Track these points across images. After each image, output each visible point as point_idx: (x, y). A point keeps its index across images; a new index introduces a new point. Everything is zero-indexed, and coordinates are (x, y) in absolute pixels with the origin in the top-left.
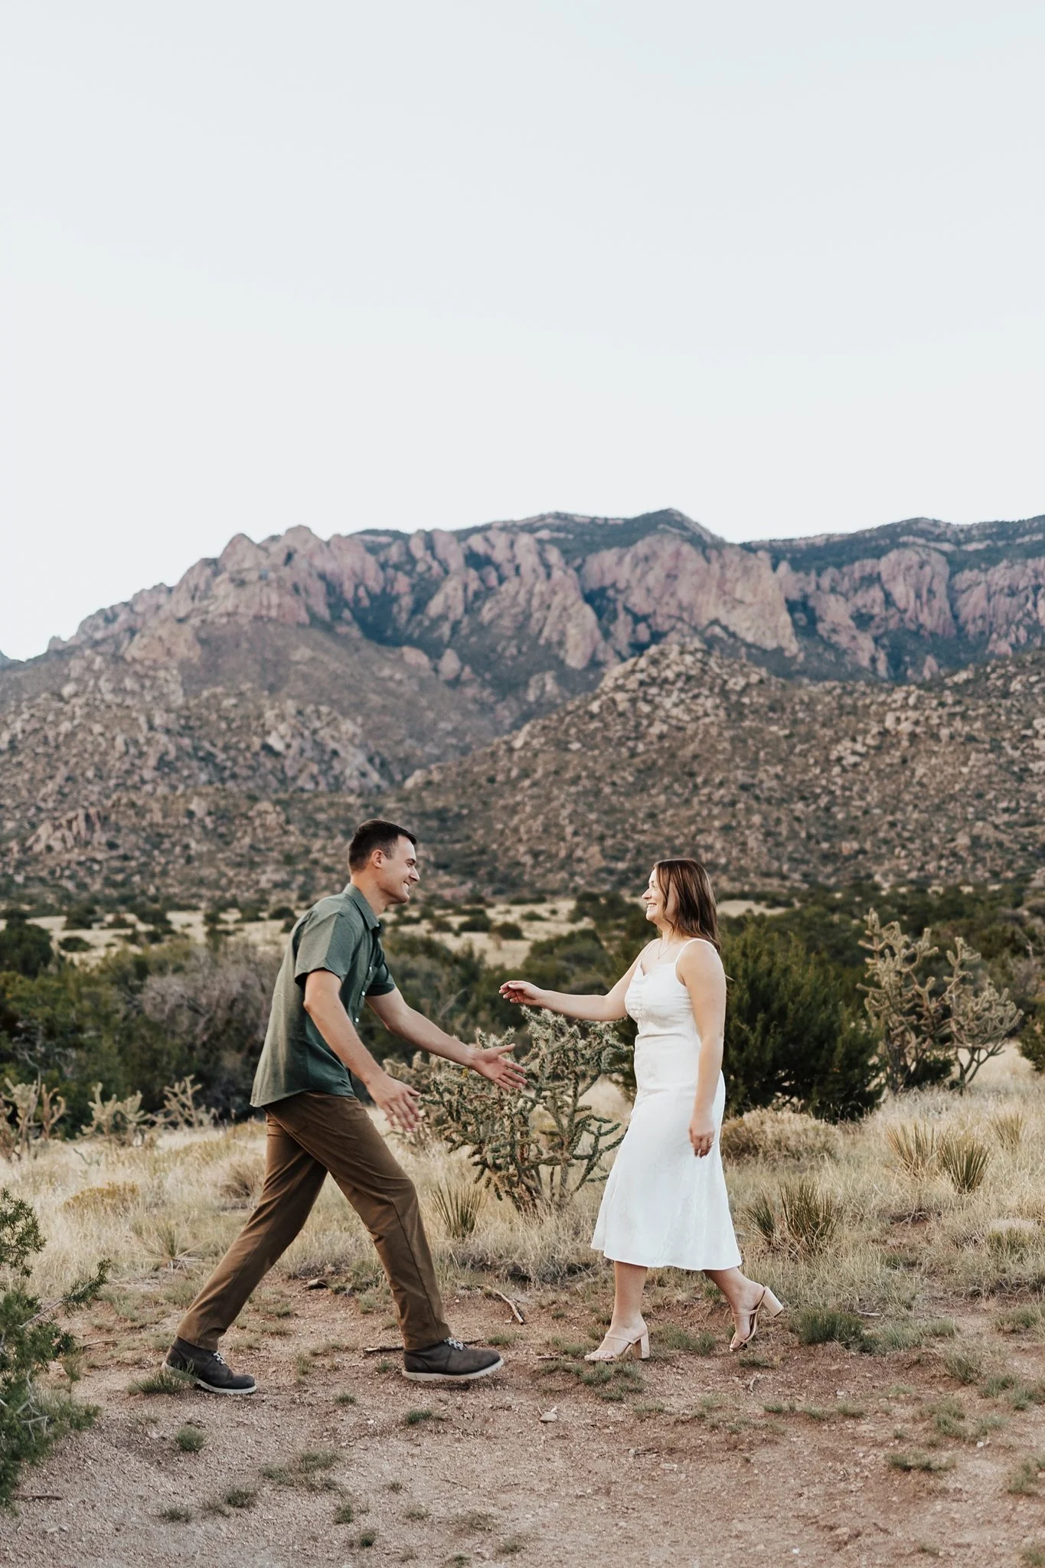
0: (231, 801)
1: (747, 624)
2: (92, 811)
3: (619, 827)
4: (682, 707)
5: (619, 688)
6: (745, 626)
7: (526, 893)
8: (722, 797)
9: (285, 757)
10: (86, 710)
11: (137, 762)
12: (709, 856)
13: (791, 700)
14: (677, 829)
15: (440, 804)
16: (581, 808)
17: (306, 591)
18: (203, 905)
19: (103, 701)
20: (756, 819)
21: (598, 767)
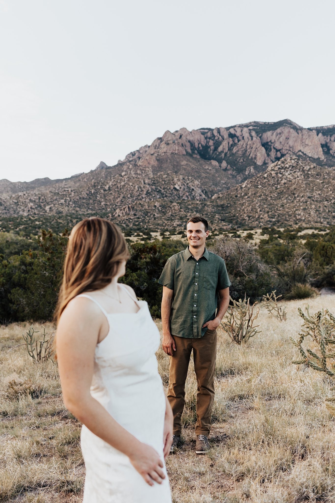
0: (166, 203)
1: (309, 151)
2: (130, 206)
3: (273, 209)
4: (291, 175)
5: (273, 170)
6: (309, 152)
7: (247, 228)
8: (303, 200)
9: (180, 191)
10: (128, 179)
11: (141, 192)
12: (299, 217)
13: (323, 172)
14: (290, 209)
15: (222, 203)
16: (262, 204)
17: (185, 146)
18: (159, 231)
19: (132, 176)
20: (313, 206)
21: (266, 192)
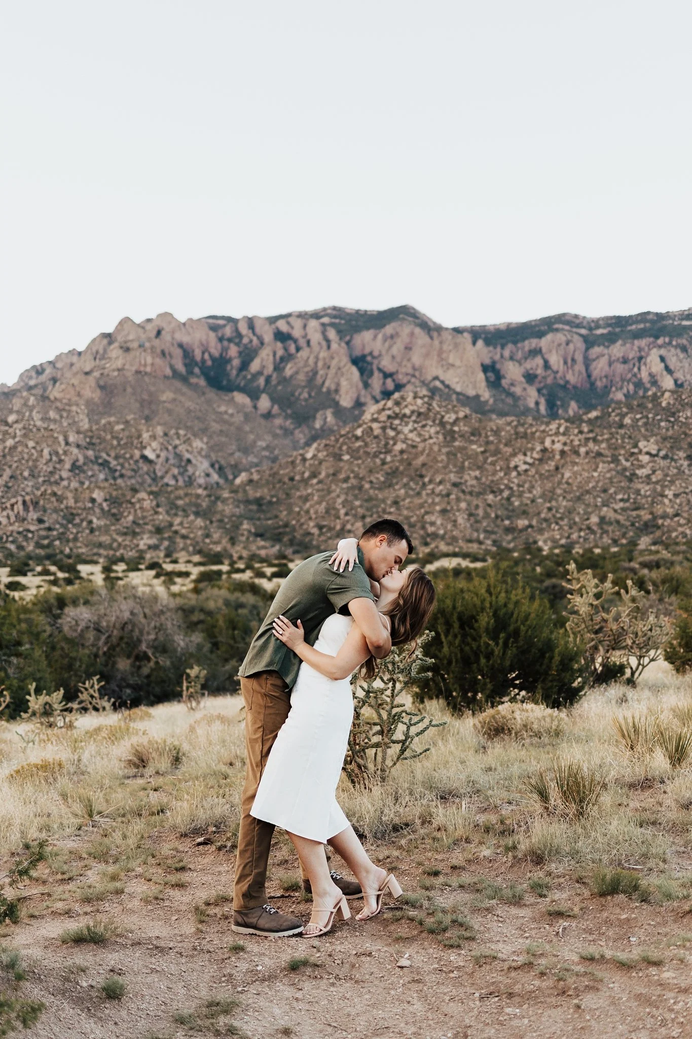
0: (120, 492)
1: (457, 380)
2: (27, 498)
3: (374, 510)
4: (415, 432)
5: (375, 420)
6: (455, 381)
8: (441, 491)
9: (156, 464)
10: (23, 432)
11: (58, 466)
12: (433, 529)
13: (485, 428)
14: (412, 511)
15: (258, 495)
16: (350, 498)
17: (170, 354)
18: (101, 560)
19: (35, 426)
20: (463, 505)
21: (361, 471)
